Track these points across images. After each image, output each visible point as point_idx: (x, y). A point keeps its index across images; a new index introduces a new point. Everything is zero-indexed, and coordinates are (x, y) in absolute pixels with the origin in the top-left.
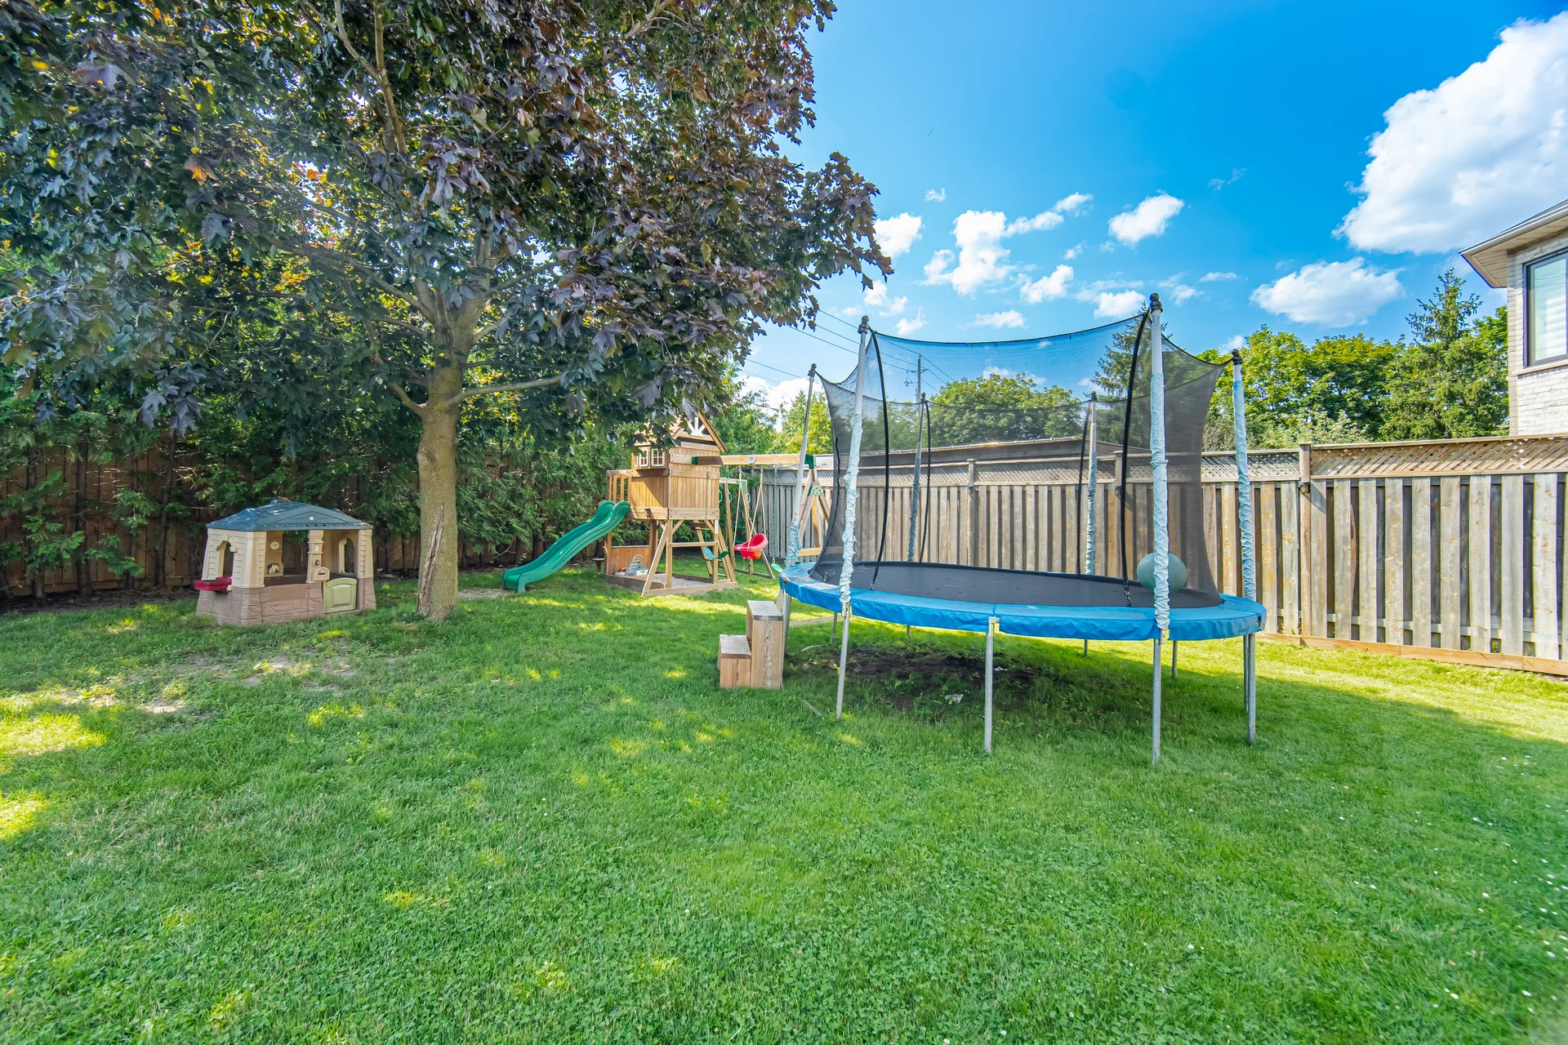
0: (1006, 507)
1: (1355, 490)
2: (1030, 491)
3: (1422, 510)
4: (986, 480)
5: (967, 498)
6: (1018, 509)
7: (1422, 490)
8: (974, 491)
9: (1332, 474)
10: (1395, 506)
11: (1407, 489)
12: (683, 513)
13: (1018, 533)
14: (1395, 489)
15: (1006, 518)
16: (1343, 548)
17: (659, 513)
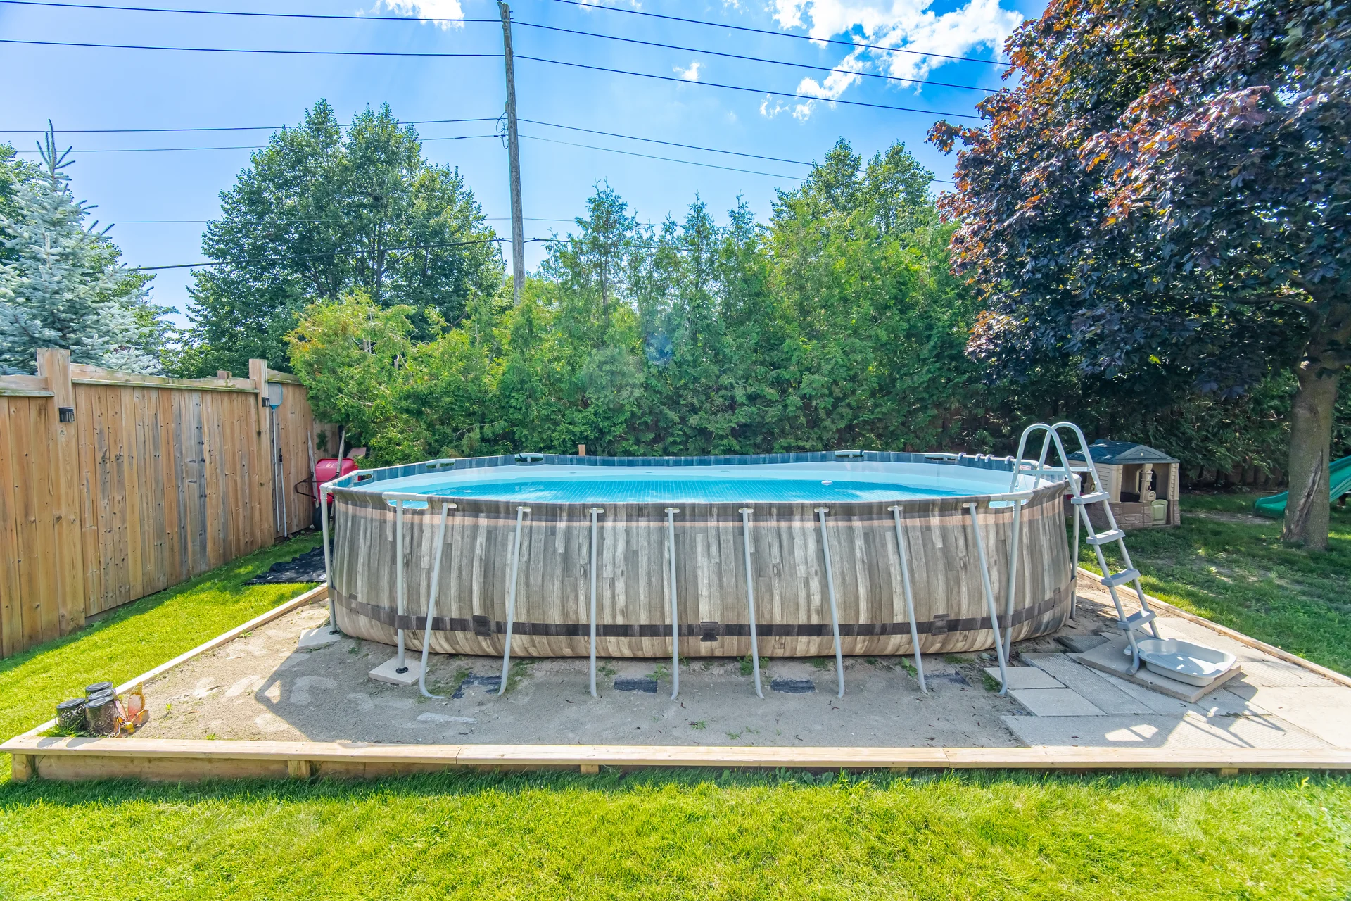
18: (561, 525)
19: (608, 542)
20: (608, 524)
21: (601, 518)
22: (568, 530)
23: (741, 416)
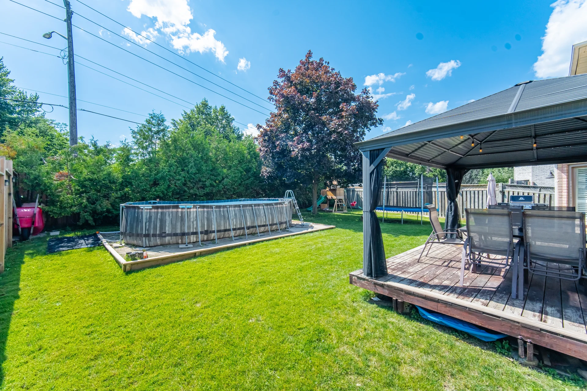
0: (404, 195)
1: (466, 192)
2: (409, 192)
3: (476, 196)
4: (399, 190)
5: (395, 194)
6: (406, 196)
7: (476, 192)
8: (397, 192)
9: (463, 190)
10: (472, 195)
11: (474, 193)
12: (339, 197)
13: (406, 201)
14: (472, 193)
15: (404, 198)
16: (465, 203)
17: (334, 197)
18: (222, 209)
19: (231, 212)
20: (230, 209)
21: (229, 208)
22: (223, 210)
23: (207, 190)
